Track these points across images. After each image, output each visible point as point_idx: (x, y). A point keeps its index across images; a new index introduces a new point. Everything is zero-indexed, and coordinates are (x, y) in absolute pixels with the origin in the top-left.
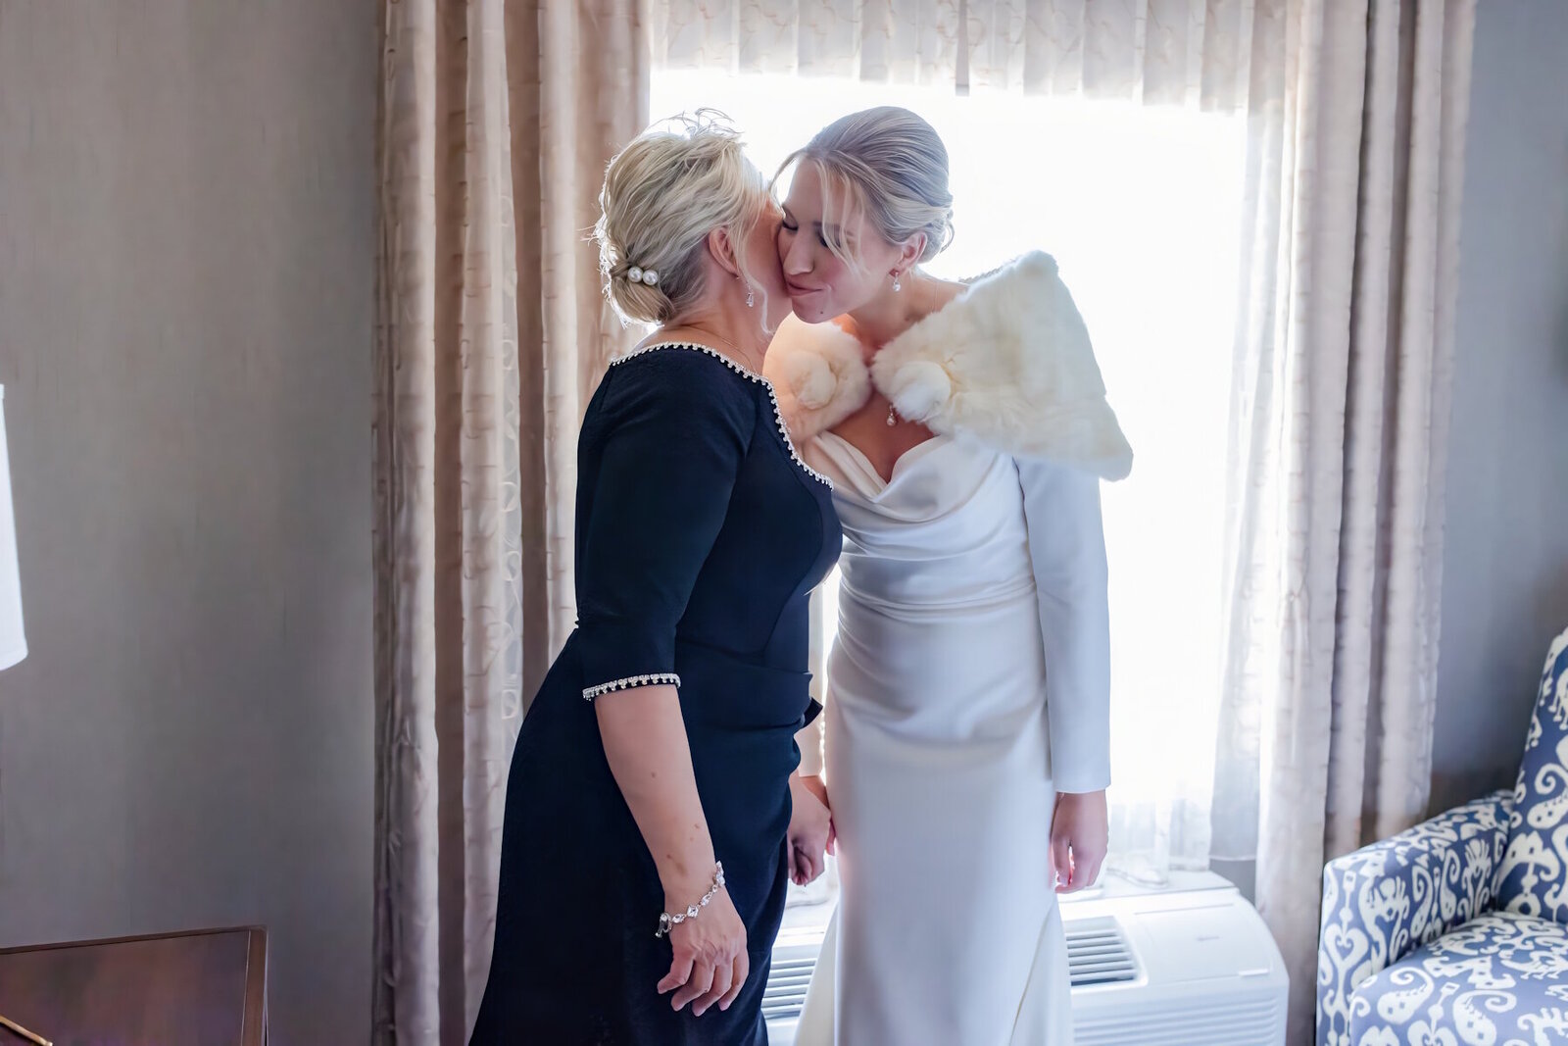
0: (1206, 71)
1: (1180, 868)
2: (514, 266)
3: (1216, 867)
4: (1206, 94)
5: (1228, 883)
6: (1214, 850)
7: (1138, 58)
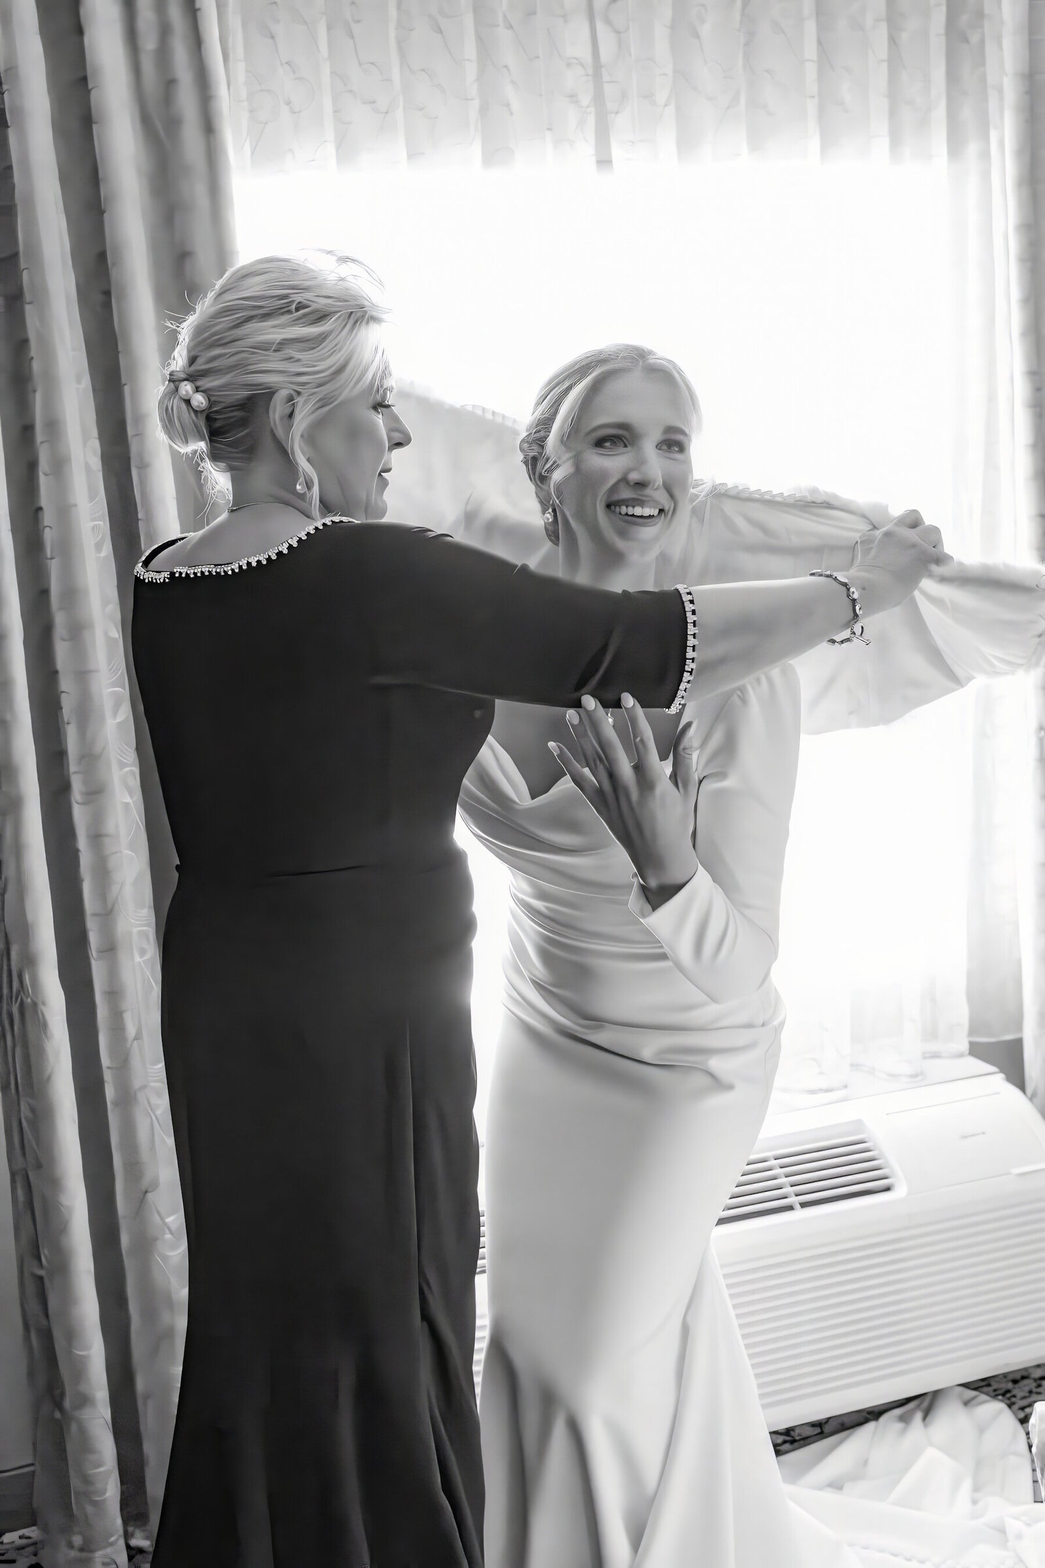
0: (893, 113)
1: (936, 1056)
2: (94, 432)
3: (977, 1051)
4: (896, 140)
5: (993, 1069)
6: (972, 1031)
7: (812, 106)
